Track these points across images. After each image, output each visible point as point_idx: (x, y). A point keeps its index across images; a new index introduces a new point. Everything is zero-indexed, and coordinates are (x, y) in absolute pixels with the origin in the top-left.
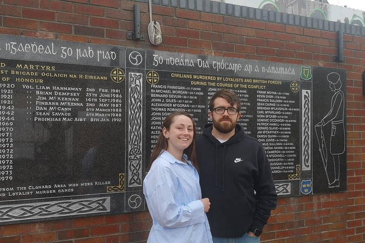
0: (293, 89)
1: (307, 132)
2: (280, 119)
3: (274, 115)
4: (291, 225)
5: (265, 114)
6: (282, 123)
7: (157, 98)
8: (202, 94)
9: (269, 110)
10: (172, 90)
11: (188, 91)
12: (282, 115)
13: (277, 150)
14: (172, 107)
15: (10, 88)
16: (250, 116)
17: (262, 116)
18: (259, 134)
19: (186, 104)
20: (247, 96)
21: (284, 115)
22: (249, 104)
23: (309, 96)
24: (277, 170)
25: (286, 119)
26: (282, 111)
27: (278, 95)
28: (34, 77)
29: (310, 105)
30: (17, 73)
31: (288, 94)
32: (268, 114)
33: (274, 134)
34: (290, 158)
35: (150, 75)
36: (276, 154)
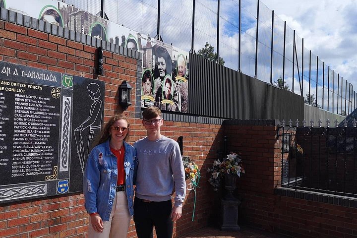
0: (54, 95)
1: (66, 136)
2: (39, 122)
3: (33, 118)
5: (23, 118)
6: (42, 126)
9: (27, 114)
12: (41, 119)
13: (34, 153)
16: (6, 119)
17: (20, 119)
18: (15, 137)
20: (4, 98)
21: (44, 119)
22: (5, 107)
23: (69, 103)
24: (34, 172)
25: (46, 123)
26: (41, 115)
27: (38, 100)
29: (70, 111)
31: (48, 99)
32: (26, 117)
33: (32, 137)
34: (48, 160)
36: (34, 156)
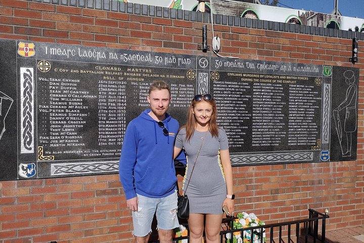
0: (317, 83)
3: (302, 102)
4: (313, 183)
5: (295, 102)
6: (308, 108)
7: (217, 90)
8: (249, 87)
9: (298, 99)
10: (228, 85)
11: (239, 85)
12: (307, 102)
14: (228, 97)
15: (124, 84)
16: (284, 103)
17: (293, 103)
18: (290, 116)
19: (238, 94)
20: (282, 88)
21: (310, 102)
22: (283, 94)
23: (329, 88)
24: (303, 143)
25: (311, 105)
26: (308, 99)
27: (305, 88)
28: (138, 77)
29: (329, 95)
30: (128, 74)
31: (313, 87)
32: (297, 102)
33: (301, 117)
34: (313, 134)
35: (213, 74)
36: (303, 131)
